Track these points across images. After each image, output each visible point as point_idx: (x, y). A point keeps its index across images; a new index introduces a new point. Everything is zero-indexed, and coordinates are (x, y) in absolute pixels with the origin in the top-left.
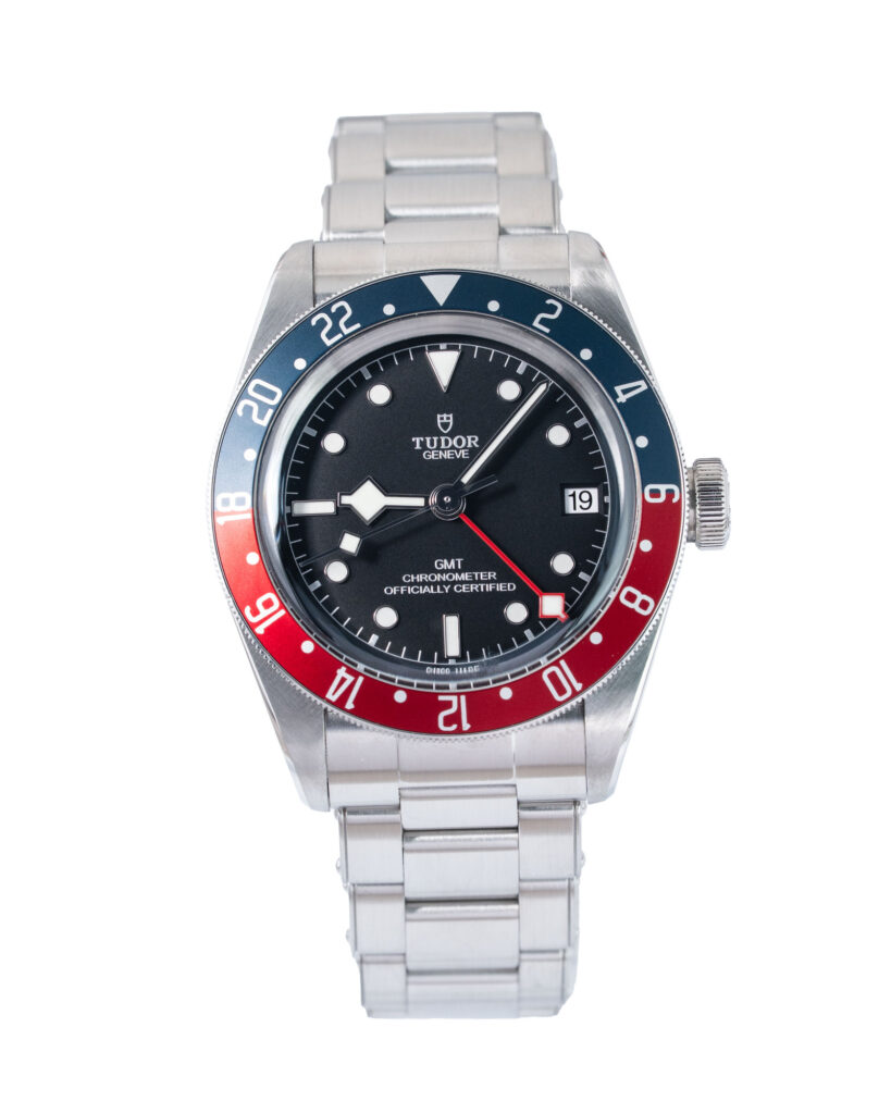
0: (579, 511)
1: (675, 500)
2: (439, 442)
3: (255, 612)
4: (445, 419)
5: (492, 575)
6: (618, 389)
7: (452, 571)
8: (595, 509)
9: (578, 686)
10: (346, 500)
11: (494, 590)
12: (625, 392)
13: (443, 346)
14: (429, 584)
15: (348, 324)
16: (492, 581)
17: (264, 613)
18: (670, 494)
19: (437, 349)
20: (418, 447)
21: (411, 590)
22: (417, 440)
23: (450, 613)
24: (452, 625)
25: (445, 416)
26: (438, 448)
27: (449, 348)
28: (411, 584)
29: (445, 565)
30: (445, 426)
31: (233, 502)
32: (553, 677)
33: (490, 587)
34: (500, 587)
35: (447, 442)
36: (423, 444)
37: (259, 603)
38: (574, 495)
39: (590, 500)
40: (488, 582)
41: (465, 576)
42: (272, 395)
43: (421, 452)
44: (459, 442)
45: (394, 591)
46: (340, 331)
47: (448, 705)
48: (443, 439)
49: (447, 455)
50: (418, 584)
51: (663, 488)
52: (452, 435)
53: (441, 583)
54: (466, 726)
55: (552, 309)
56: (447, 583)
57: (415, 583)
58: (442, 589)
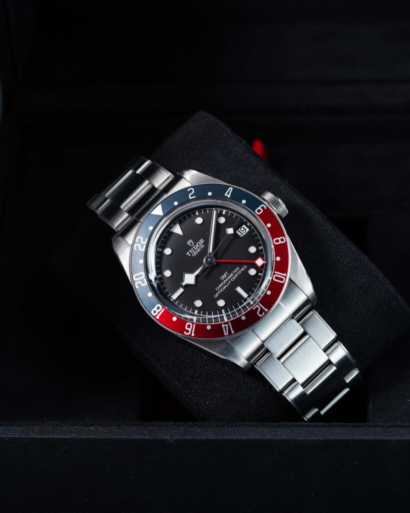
0: (244, 234)
1: (265, 208)
2: (194, 249)
3: (188, 331)
4: (190, 242)
5: (238, 268)
6: (226, 195)
7: (227, 277)
8: (248, 230)
9: (285, 275)
10: (184, 284)
11: (242, 272)
12: (228, 194)
13: (172, 225)
14: (224, 285)
15: (144, 241)
16: (239, 270)
17: (190, 330)
18: (263, 208)
19: (171, 227)
20: (190, 255)
21: (221, 291)
22: (188, 253)
23: (236, 287)
24: (239, 290)
25: (189, 241)
26: (195, 251)
27: (174, 224)
28: (220, 289)
29: (224, 277)
30: (191, 244)
31: (156, 310)
32: (276, 278)
33: (240, 272)
34: (243, 269)
35: (196, 247)
36: (190, 253)
37: (186, 328)
38: (239, 231)
39: (244, 229)
40: (239, 271)
41: (231, 275)
42: (142, 275)
43: (191, 255)
44: (199, 244)
45: (217, 295)
46: (144, 244)
47: (257, 309)
48: (194, 247)
49: (199, 250)
50: (221, 288)
51: (260, 208)
52: (195, 244)
53: (227, 282)
54: (266, 310)
55: (191, 191)
56: (228, 281)
57: (220, 288)
58: (229, 283)
